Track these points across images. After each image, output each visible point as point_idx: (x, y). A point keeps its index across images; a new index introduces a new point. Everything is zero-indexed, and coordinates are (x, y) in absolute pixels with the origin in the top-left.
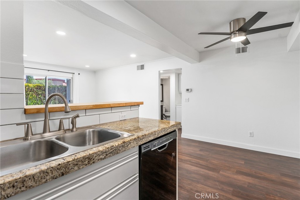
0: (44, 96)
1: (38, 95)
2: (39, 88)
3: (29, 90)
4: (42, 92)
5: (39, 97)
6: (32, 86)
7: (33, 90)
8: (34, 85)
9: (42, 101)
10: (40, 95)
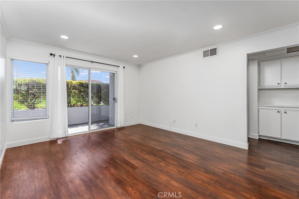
0: (86, 94)
1: (80, 92)
2: (81, 85)
3: (72, 87)
4: (84, 89)
5: (81, 95)
6: (75, 83)
7: (76, 87)
8: (77, 82)
9: (84, 99)
10: (82, 92)
